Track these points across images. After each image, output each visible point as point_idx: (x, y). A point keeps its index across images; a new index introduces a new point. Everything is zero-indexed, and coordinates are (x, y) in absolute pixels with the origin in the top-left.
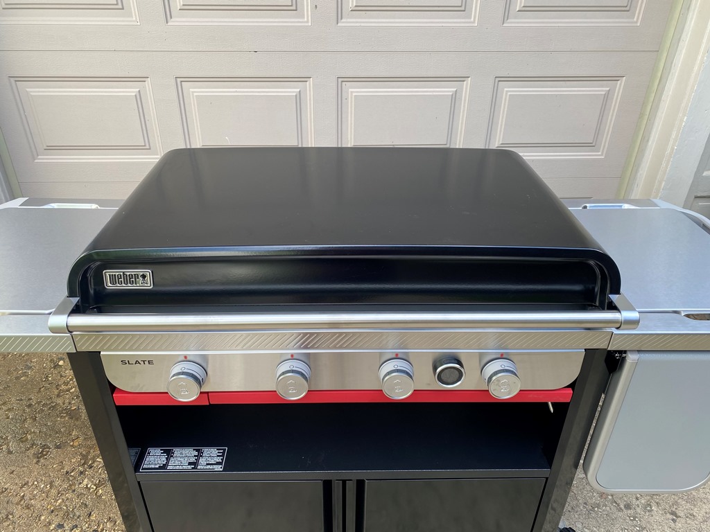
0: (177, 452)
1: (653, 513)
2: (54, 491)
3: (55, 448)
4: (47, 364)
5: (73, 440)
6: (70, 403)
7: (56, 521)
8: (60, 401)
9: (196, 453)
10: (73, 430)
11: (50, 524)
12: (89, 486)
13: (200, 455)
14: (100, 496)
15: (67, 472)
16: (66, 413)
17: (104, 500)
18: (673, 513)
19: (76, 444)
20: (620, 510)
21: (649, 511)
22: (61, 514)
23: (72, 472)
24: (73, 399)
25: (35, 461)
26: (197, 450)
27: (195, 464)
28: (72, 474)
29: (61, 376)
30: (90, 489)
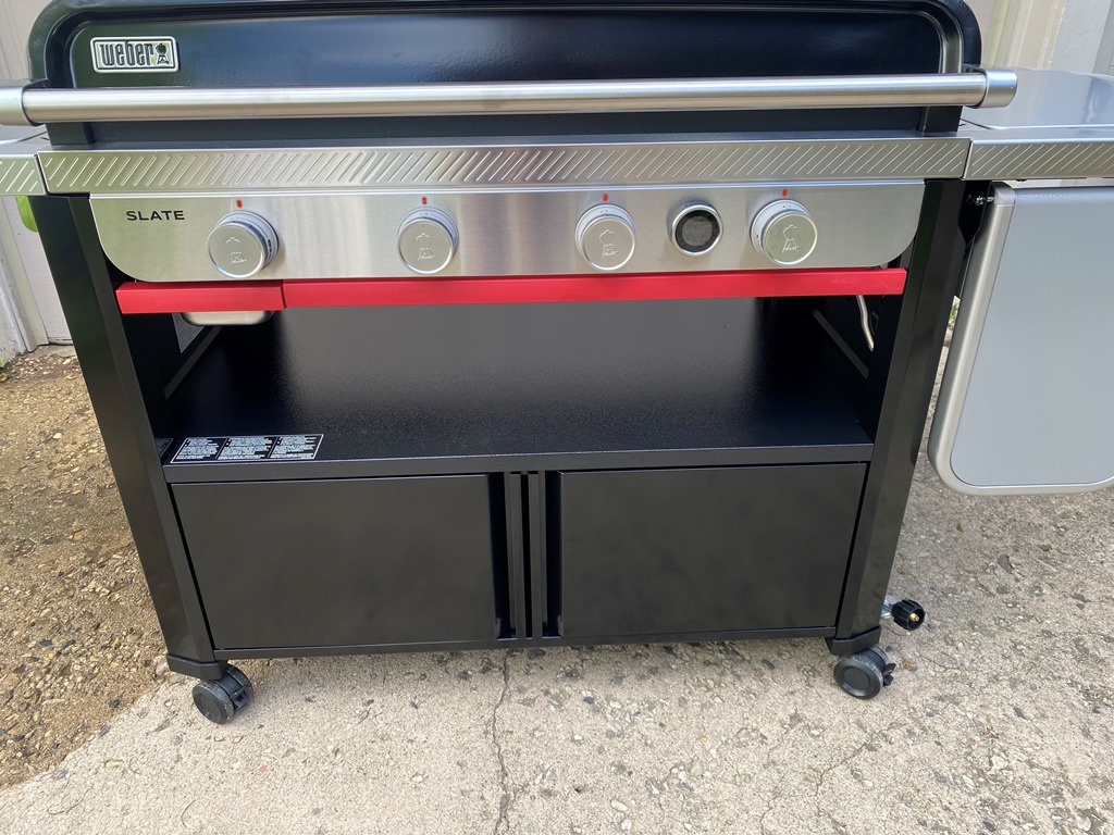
0: (236, 441)
1: (1044, 597)
2: (37, 598)
3: (42, 543)
4: (35, 438)
5: (73, 533)
6: (70, 487)
7: (38, 636)
9: (270, 442)
10: (74, 520)
11: (28, 640)
12: (97, 590)
13: (276, 442)
14: (117, 602)
15: (61, 574)
16: (64, 500)
17: (122, 607)
18: (1077, 597)
19: (78, 537)
20: (991, 594)
21: (1037, 595)
22: (48, 627)
23: (70, 572)
24: (75, 480)
25: (6, 560)
26: (270, 439)
27: (267, 454)
28: (70, 576)
29: (57, 452)
30: (98, 594)
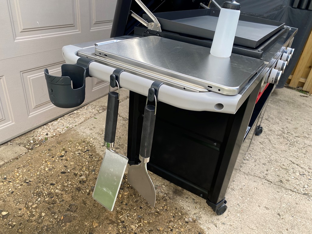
6: (56, 219)
8: (46, 223)
10: (83, 223)
16: (62, 223)
24: (52, 216)
29: (21, 216)
